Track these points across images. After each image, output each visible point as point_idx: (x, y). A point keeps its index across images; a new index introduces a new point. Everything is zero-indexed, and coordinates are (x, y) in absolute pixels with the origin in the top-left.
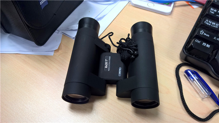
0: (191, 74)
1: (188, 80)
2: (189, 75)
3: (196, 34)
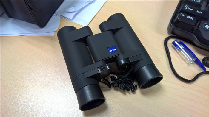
0: (178, 45)
1: (176, 50)
2: (176, 45)
3: (181, 8)
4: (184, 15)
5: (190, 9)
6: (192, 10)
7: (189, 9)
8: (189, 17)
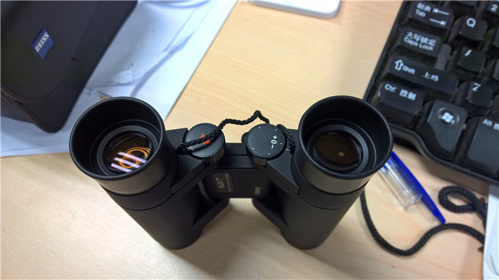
3: (387, 70)
4: (392, 89)
5: (410, 71)
7: (406, 69)
8: (406, 92)
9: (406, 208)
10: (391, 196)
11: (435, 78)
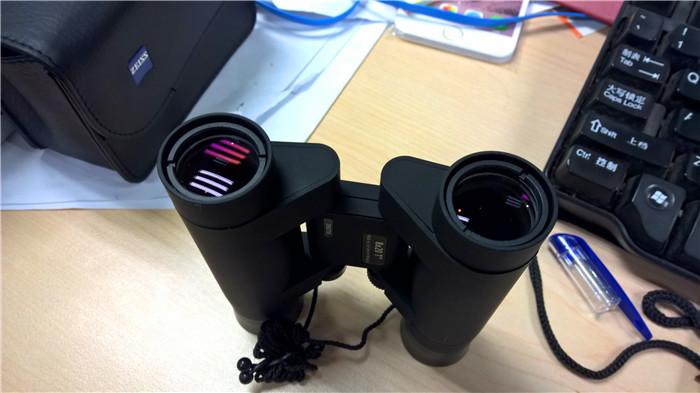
2: (561, 248)
4: (586, 155)
5: (610, 134)
6: (613, 135)
7: (605, 131)
8: (604, 161)
9: (598, 316)
10: (579, 298)
11: (644, 145)
